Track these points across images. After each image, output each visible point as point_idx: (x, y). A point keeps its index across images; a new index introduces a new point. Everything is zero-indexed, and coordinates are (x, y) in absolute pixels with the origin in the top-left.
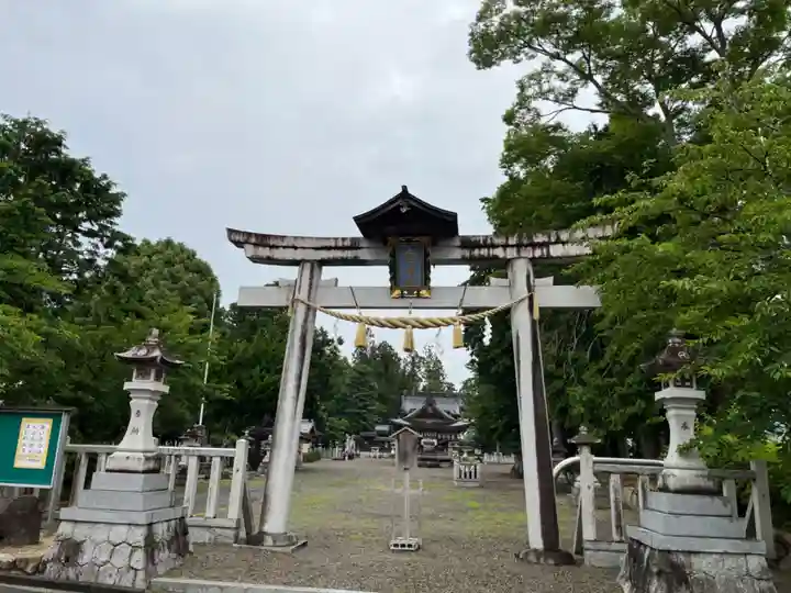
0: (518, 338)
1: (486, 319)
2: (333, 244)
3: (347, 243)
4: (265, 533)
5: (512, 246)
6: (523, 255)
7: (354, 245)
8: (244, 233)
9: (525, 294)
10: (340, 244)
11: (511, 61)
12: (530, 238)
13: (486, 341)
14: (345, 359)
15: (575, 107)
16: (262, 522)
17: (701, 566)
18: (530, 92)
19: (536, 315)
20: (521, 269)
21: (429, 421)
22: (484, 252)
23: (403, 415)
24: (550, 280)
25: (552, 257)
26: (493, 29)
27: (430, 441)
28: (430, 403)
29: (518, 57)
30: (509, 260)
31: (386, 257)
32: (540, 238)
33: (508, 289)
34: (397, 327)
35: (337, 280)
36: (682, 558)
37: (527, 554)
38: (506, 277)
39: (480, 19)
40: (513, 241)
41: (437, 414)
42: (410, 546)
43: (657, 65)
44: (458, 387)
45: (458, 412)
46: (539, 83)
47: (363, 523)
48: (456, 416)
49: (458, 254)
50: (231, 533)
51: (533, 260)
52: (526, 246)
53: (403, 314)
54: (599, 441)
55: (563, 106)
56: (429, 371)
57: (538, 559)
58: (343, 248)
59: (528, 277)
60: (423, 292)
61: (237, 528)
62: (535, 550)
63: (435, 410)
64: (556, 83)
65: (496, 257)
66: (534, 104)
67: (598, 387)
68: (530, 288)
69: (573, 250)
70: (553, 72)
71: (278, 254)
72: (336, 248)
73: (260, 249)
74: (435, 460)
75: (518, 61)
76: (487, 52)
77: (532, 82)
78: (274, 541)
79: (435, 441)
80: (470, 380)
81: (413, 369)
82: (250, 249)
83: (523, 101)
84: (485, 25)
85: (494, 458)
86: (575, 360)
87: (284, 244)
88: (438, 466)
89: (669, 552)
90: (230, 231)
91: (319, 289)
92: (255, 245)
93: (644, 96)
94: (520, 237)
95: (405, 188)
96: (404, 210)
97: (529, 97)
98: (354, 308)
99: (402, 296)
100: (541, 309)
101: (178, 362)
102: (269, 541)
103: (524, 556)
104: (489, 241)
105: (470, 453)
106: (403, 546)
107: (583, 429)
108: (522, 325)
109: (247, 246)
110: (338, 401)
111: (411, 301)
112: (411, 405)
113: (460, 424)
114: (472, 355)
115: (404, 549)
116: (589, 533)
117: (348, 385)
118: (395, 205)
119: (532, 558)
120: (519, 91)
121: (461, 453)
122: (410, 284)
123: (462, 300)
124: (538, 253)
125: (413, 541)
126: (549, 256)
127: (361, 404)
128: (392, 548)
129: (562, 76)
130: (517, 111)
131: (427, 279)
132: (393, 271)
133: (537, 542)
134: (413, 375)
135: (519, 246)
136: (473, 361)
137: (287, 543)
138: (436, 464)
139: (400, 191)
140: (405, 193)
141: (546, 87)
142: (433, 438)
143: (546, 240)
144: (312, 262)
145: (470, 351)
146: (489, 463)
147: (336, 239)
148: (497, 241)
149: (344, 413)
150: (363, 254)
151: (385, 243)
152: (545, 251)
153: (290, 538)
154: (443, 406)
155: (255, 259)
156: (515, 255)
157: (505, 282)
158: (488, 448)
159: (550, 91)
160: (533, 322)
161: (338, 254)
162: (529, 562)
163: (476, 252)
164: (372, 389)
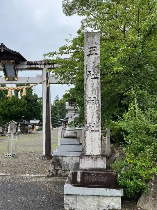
0: (43, 93)
5: (43, 64)
6: (46, 67)
9: (46, 79)
11: (78, 14)
15: (96, 29)
17: (65, 160)
19: (48, 86)
20: (45, 72)
22: (34, 66)
25: (54, 68)
26: (70, 3)
30: (42, 69)
31: (2, 67)
33: (41, 78)
36: (60, 158)
42: (10, 155)
49: (26, 67)
51: (49, 68)
52: (47, 64)
55: (94, 29)
59: (47, 74)
60: (16, 79)
62: (43, 155)
65: (38, 68)
66: (86, 29)
68: (47, 77)
75: (80, 15)
77: (85, 21)
84: (67, 2)
89: (57, 156)
94: (45, 61)
96: (2, 51)
97: (84, 26)
99: (9, 80)
104: (36, 63)
122: (11, 76)
124: (50, 66)
128: (5, 156)
130: (81, 30)
131: (16, 76)
132: (5, 72)
135: (45, 64)
148: (38, 63)
152: (52, 65)
156: (44, 67)
160: (47, 88)
163: (32, 66)
164: (57, 111)
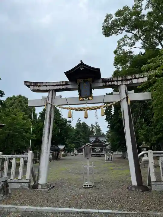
0: (123, 111)
1: (112, 105)
2: (59, 84)
3: (64, 83)
4: (39, 184)
5: (120, 81)
6: (123, 83)
7: (66, 84)
8: (30, 82)
9: (125, 96)
10: (62, 84)
11: (115, 35)
12: (125, 77)
13: (113, 113)
14: (73, 128)
15: (135, 48)
16: (38, 180)
18: (121, 44)
19: (129, 103)
20: (123, 88)
21: (97, 144)
22: (110, 83)
23: (90, 142)
24: (134, 91)
25: (134, 84)
26: (109, 25)
27: (98, 149)
28: (97, 138)
29: (117, 34)
30: (119, 85)
31: (77, 87)
32: (129, 77)
33: (119, 95)
34: (82, 110)
35: (61, 96)
37: (131, 187)
38: (118, 91)
39: (105, 22)
40: (120, 79)
41: (99, 141)
42: (90, 186)
43: (159, 34)
44: (105, 133)
45: (105, 141)
46: (124, 41)
47: (76, 177)
48: (105, 142)
49: (101, 84)
50: (27, 184)
51: (127, 85)
52: (124, 80)
53: (84, 106)
54: (149, 146)
55: (131, 47)
56: (97, 130)
57: (136, 189)
58: (63, 85)
59: (126, 91)
60: (90, 98)
61: (30, 182)
62: (134, 186)
63: (99, 140)
64: (129, 41)
65: (114, 85)
66: (122, 48)
67: (147, 130)
68: (126, 94)
69: (141, 80)
70: (128, 37)
71: (41, 88)
72: (60, 85)
73: (35, 87)
74: (100, 154)
75: (117, 35)
76: (108, 32)
77: (122, 41)
78: (42, 187)
79: (99, 149)
80: (108, 131)
81: (92, 129)
82: (32, 87)
83: (119, 47)
84: (107, 24)
85: (116, 153)
86: (139, 122)
87: (43, 85)
88: (101, 156)
90: (25, 82)
91: (55, 99)
92: (33, 86)
93: (155, 43)
94: (122, 77)
95: (81, 61)
96: (82, 69)
97: (121, 46)
98: (67, 105)
99: (83, 100)
100: (131, 101)
101: (3, 125)
102: (40, 187)
103: (130, 188)
104: (112, 80)
105: (109, 152)
106: (87, 186)
107: (144, 143)
108: (125, 107)
109: (31, 86)
110: (71, 139)
111: (86, 101)
112: (92, 139)
113: (106, 144)
114: (108, 123)
115: (87, 187)
116: (153, 179)
117: (74, 135)
118: (78, 67)
119: (134, 189)
120: (118, 44)
121: (107, 152)
122: (85, 96)
123: (103, 100)
124: (129, 82)
125: (91, 184)
126: (133, 84)
127: (78, 140)
128: (84, 187)
129: (130, 39)
130: (118, 50)
131: (91, 93)
132: (80, 92)
133: (134, 182)
134: (92, 131)
135: (122, 81)
136: (109, 125)
137: (47, 187)
138: (100, 156)
139: (80, 62)
140: (82, 63)
141: (126, 42)
142: (99, 148)
143: (131, 78)
144: (52, 90)
145: (108, 122)
146: (115, 155)
147: (60, 82)
148: (114, 79)
149: (73, 142)
150: (70, 87)
151: (76, 82)
152: (131, 81)
153: (47, 186)
154: (101, 139)
155: (34, 91)
156: (121, 84)
157: (118, 93)
158: (115, 150)
159: (127, 43)
160: (128, 106)
161: (61, 87)
162: (132, 191)
163: (108, 83)
164: (81, 135)
